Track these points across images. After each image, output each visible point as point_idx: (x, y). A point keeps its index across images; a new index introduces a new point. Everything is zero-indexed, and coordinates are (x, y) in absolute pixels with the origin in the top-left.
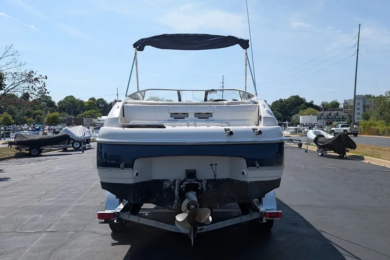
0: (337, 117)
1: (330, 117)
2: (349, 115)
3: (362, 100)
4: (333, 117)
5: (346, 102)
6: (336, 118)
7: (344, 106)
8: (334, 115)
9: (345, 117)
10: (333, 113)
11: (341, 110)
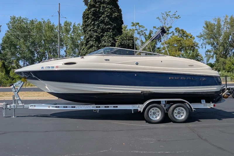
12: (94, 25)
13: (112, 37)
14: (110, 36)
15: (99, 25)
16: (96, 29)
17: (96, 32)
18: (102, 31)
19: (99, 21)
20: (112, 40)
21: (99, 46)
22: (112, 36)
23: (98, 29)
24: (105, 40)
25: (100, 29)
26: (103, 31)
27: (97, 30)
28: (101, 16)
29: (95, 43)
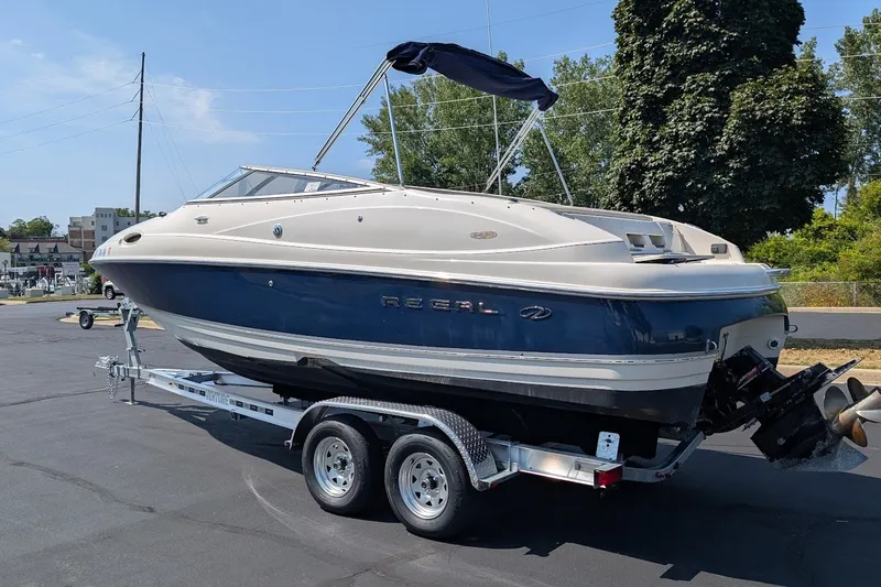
0: (55, 256)
1: (36, 256)
2: (85, 253)
3: (112, 220)
4: (45, 256)
5: (74, 223)
6: (51, 260)
7: (70, 232)
8: (47, 251)
9: (75, 256)
10: (45, 247)
11: (64, 240)
12: (642, 51)
13: (714, 94)
14: (705, 93)
15: (660, 48)
16: (648, 67)
17: (648, 82)
18: (673, 75)
19: (661, 32)
20: (713, 107)
21: (656, 138)
22: (712, 89)
23: (657, 65)
24: (681, 109)
25: (665, 63)
26: (679, 70)
27: (654, 72)
28: (669, 10)
29: (644, 128)
